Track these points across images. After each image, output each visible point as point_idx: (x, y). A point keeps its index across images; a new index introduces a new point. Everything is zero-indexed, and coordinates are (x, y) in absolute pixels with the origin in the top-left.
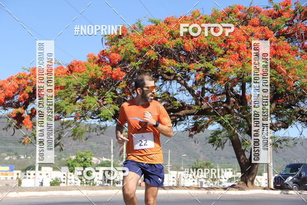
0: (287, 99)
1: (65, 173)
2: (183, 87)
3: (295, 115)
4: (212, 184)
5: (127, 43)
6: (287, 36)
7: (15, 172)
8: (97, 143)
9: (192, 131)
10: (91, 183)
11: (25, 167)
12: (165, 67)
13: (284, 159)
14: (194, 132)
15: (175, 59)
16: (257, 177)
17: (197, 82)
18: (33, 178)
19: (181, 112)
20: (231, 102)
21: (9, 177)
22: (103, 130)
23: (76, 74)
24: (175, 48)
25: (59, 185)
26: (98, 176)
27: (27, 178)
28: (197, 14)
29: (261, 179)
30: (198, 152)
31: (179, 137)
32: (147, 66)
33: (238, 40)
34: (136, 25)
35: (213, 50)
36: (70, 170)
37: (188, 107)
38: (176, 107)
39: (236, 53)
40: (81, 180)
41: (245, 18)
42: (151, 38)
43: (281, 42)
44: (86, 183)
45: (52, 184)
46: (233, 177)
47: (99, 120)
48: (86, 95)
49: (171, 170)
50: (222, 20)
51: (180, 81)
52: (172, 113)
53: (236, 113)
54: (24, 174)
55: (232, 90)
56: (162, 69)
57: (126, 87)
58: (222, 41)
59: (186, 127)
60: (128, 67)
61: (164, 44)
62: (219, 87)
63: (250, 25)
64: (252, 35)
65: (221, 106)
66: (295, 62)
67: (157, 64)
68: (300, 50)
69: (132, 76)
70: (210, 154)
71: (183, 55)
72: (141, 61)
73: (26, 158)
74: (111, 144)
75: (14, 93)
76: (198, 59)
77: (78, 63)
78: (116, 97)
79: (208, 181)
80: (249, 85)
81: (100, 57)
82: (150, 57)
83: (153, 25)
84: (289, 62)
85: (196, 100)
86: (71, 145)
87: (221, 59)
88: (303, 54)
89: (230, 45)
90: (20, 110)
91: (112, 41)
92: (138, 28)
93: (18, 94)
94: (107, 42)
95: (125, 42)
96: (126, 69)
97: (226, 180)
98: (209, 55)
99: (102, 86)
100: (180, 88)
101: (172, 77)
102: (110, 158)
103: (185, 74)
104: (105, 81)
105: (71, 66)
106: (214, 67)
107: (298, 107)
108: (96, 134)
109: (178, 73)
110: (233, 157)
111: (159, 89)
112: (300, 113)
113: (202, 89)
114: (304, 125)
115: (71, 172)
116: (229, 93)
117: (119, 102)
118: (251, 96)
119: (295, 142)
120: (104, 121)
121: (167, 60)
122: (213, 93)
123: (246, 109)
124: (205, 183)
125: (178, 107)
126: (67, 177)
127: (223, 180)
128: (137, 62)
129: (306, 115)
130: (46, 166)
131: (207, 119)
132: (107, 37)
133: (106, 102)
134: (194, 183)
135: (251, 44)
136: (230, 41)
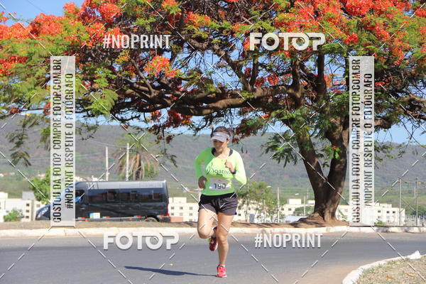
0: (390, 81)
1: (29, 202)
2: (224, 62)
4: (269, 219)
9: (238, 133)
12: (193, 27)
13: (384, 178)
14: (241, 134)
15: (209, 14)
16: (341, 207)
17: (246, 53)
19: (220, 102)
20: (301, 87)
22: (92, 131)
23: (45, 36)
25: (19, 220)
32: (164, 26)
35: (272, 0)
36: (37, 197)
37: (231, 94)
38: (211, 93)
39: (310, 6)
45: (7, 219)
46: (303, 207)
47: (85, 114)
51: (219, 51)
52: (204, 105)
53: (307, 104)
55: (302, 67)
56: (188, 31)
57: (129, 60)
59: (228, 126)
60: (132, 26)
65: (284, 92)
66: (404, 21)
67: (181, 22)
70: (265, 171)
71: (223, 8)
72: (155, 17)
74: (105, 155)
76: (248, 15)
77: (48, 19)
78: (114, 77)
79: (262, 214)
80: (330, 59)
81: (86, 10)
82: (169, 11)
84: (394, 20)
85: (245, 83)
86: (38, 156)
87: (285, 15)
88: (418, 8)
96: (128, 30)
97: (291, 212)
98: (265, 8)
99: (89, 59)
100: (219, 62)
101: (205, 45)
103: (227, 40)
104: (95, 51)
105: (37, 23)
106: (273, 28)
107: (407, 94)
108: (80, 138)
109: (214, 38)
110: (302, 176)
111: (185, 64)
112: (410, 104)
113: (254, 64)
114: (416, 124)
115: (39, 200)
116: (297, 72)
117: (118, 84)
118: (333, 76)
119: (401, 150)
120: (93, 116)
121: (197, 16)
122: (272, 71)
123: (324, 98)
124: (258, 217)
125: (214, 94)
126: (32, 208)
127: (286, 212)
128: (148, 19)
129: (420, 107)
131: (261, 113)
133: (97, 86)
134: (240, 218)
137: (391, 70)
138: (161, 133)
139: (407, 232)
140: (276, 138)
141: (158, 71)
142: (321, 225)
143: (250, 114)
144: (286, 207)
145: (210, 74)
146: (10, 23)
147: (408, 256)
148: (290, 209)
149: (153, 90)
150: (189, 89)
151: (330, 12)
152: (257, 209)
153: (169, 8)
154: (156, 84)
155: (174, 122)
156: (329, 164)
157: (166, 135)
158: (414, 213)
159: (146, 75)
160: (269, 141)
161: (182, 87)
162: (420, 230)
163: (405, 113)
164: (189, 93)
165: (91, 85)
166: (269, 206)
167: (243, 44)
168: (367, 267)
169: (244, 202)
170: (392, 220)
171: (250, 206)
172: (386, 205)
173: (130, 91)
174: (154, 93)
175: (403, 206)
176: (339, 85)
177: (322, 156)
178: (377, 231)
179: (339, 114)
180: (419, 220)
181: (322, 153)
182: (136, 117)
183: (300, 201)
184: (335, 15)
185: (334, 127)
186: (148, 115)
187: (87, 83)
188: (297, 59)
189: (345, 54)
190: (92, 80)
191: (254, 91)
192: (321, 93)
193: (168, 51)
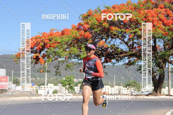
1: (60, 87)
4: (138, 93)
7: (35, 86)
8: (76, 72)
10: (74, 92)
11: (40, 84)
12: (113, 31)
14: (128, 65)
15: (118, 27)
16: (163, 89)
17: (130, 39)
18: (44, 89)
19: (121, 55)
21: (32, 89)
22: (80, 65)
23: (66, 35)
24: (118, 21)
25: (57, 93)
26: (77, 88)
27: (41, 89)
28: (129, 3)
30: (130, 76)
31: (120, 68)
32: (103, 31)
33: (153, 16)
34: (97, 9)
35: (139, 22)
37: (125, 52)
38: (118, 52)
40: (68, 90)
41: (156, 4)
44: (71, 92)
45: (53, 93)
47: (78, 59)
49: (115, 85)
50: (143, 6)
51: (121, 38)
52: (116, 56)
54: (39, 87)
56: (111, 32)
57: (92, 42)
58: (144, 17)
59: (124, 63)
60: (93, 31)
63: (159, 8)
64: (160, 13)
67: (108, 30)
69: (95, 36)
71: (122, 25)
72: (100, 28)
73: (40, 79)
75: (34, 46)
76: (130, 27)
77: (67, 30)
80: (158, 40)
81: (78, 26)
82: (105, 26)
83: (106, 9)
85: (129, 49)
86: (63, 73)
89: (148, 19)
90: (37, 54)
91: (84, 18)
92: (98, 10)
93: (36, 46)
94: (82, 18)
95: (91, 19)
96: (92, 33)
98: (136, 24)
99: (79, 42)
100: (121, 42)
101: (116, 37)
103: (123, 35)
104: (81, 39)
105: (63, 31)
106: (139, 31)
108: (76, 67)
109: (119, 34)
111: (109, 43)
113: (133, 42)
115: (63, 86)
118: (159, 46)
120: (80, 60)
121: (114, 27)
122: (139, 45)
123: (157, 53)
124: (134, 92)
126: (61, 89)
128: (98, 29)
130: (50, 83)
131: (135, 58)
132: (82, 16)
133: (82, 50)
134: (128, 92)
135: (159, 18)
136: (148, 17)
140: (140, 66)
141: (101, 45)
142: (156, 96)
143: (131, 59)
145: (118, 46)
146: (55, 32)
149: (99, 51)
151: (158, 25)
152: (134, 90)
153: (105, 25)
154: (100, 49)
155: (106, 61)
156: (158, 75)
157: (104, 66)
160: (138, 67)
161: (109, 50)
164: (111, 52)
165: (80, 50)
166: (138, 89)
167: (129, 36)
171: (131, 89)
174: (100, 52)
176: (161, 49)
177: (156, 72)
179: (162, 58)
181: (156, 71)
184: (160, 26)
185: (160, 63)
187: (79, 49)
189: (164, 39)
190: (80, 49)
191: (133, 51)
192: (155, 51)
193: (104, 39)
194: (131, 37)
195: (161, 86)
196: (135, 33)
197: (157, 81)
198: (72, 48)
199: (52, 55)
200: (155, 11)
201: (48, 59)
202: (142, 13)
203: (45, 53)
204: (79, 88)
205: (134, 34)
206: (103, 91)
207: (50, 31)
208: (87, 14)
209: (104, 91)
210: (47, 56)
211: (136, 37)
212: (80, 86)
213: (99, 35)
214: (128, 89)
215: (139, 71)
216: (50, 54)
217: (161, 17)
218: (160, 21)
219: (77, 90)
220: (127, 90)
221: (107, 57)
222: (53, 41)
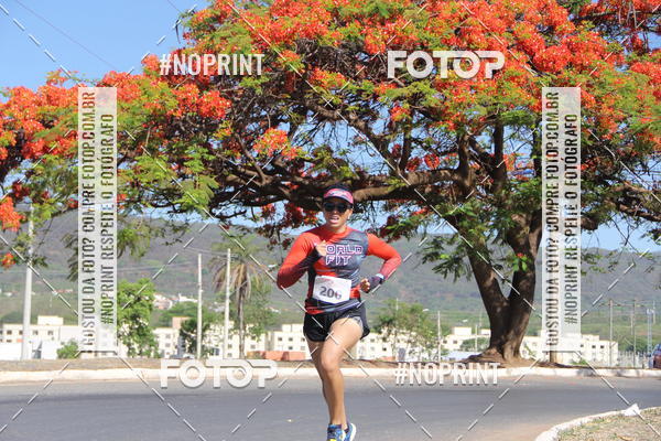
0: (595, 163)
2: (363, 136)
3: (612, 199)
4: (425, 355)
5: (234, 34)
6: (598, 21)
8: (166, 263)
10: (152, 354)
12: (322, 89)
14: (386, 238)
15: (344, 71)
16: (527, 340)
17: (394, 124)
18: (18, 341)
19: (358, 192)
20: (471, 172)
22: (180, 233)
24: (344, 46)
25: (78, 357)
26: (168, 336)
27: (5, 340)
29: (534, 344)
32: (280, 87)
33: (489, 29)
35: (431, 50)
37: (374, 181)
38: (346, 179)
40: (129, 345)
42: (288, 24)
43: (584, 33)
44: (141, 353)
45: (62, 354)
46: (473, 340)
47: (170, 209)
48: (141, 154)
51: (356, 121)
53: (480, 194)
55: (472, 143)
56: (314, 94)
57: (232, 135)
58: (453, 31)
59: (368, 226)
60: (236, 88)
61: (319, 36)
62: (442, 134)
64: (518, 17)
65: (447, 179)
66: (616, 79)
67: (303, 81)
68: (626, 52)
69: (245, 109)
71: (362, 63)
72: (267, 76)
73: (3, 294)
74: (197, 264)
76: (397, 72)
77: (120, 79)
78: (211, 158)
79: (416, 349)
80: (511, 132)
82: (287, 68)
84: (602, 79)
85: (392, 166)
87: (449, 72)
88: (635, 62)
89: (470, 42)
91: (199, 29)
94: (187, 30)
95: (228, 32)
96: (231, 93)
97: (458, 346)
99: (177, 133)
100: (356, 136)
102: (195, 296)
103: (367, 106)
104: (184, 121)
105: (105, 84)
106: (433, 90)
107: (620, 181)
108: (163, 241)
109: (350, 103)
110: (472, 295)
111: (308, 140)
112: (624, 196)
113: (405, 140)
114: (633, 223)
116: (466, 150)
117: (217, 168)
118: (515, 156)
119: (613, 260)
120: (182, 211)
121: (326, 73)
122: (431, 150)
123: (504, 187)
124: (410, 352)
125: (349, 182)
127: (450, 346)
128: (258, 77)
129: (638, 201)
130: (48, 313)
131: (415, 208)
132: (188, 19)
133: (188, 171)
134: (384, 353)
135: (517, 39)
136: (470, 32)
137: (598, 148)
138: (275, 235)
139: (619, 375)
140: (437, 243)
141: (271, 149)
143: (399, 209)
144: (450, 338)
145: (344, 153)
146: (68, 85)
147: (623, 412)
148: (455, 342)
149: (264, 176)
150: (315, 175)
151: (512, 68)
152: (409, 342)
153: (288, 64)
155: (293, 220)
156: (511, 278)
157: (283, 239)
158: (631, 349)
159: (255, 155)
160: (427, 246)
161: (304, 171)
162: (638, 373)
163: (618, 209)
164: (314, 180)
165: (179, 168)
166: (425, 337)
167: (391, 112)
168: (564, 426)
169: (389, 332)
170: (599, 358)
171: (399, 337)
172: (591, 337)
173: (232, 177)
174: (266, 180)
175: (615, 339)
176: (524, 169)
177: (500, 267)
178: (579, 373)
179: (524, 209)
180: (637, 358)
181: (501, 263)
182: (240, 213)
183: (469, 330)
184: (519, 72)
185: (518, 228)
186: (258, 210)
187: (175, 166)
188: (465, 133)
189: (533, 126)
190: (181, 163)
191: (406, 176)
192: (499, 180)
193: (285, 122)
194: (398, 116)
195: (522, 327)
196: (415, 98)
197: (505, 304)
198: (145, 161)
199: (55, 191)
200: (498, 9)
201: (38, 206)
202: (446, 13)
203: (22, 177)
204: (178, 335)
205: (409, 102)
206: (280, 349)
207: (49, 83)
208: (209, 14)
209: (287, 350)
210: (33, 193)
211: (421, 115)
212: (182, 325)
213: (263, 103)
214: (384, 339)
215: (432, 260)
216: (44, 184)
217: (522, 36)
218: (518, 50)
219: (168, 345)
220: (379, 345)
221: (296, 199)
222: (58, 126)
